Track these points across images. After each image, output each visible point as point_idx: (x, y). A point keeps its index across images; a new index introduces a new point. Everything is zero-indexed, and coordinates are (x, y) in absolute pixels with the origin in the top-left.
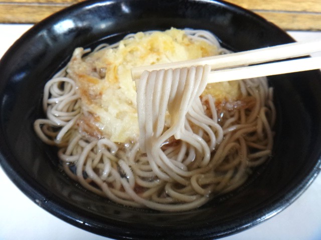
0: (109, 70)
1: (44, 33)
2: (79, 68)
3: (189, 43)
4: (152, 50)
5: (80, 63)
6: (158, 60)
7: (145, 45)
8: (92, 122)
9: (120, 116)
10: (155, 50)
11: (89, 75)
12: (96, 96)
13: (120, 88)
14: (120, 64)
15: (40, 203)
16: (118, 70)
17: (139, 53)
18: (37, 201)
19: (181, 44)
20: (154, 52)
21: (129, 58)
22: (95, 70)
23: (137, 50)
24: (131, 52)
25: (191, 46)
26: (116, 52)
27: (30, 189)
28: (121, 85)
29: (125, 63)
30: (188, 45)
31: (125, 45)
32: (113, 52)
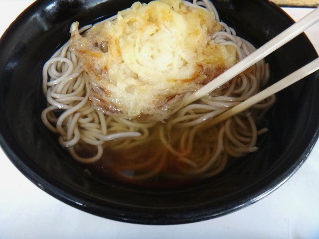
0: (111, 44)
1: (37, 15)
2: (80, 44)
3: (186, 11)
4: (151, 20)
5: (80, 40)
6: (157, 31)
7: (143, 15)
8: (104, 97)
9: (130, 89)
10: (154, 20)
11: (91, 50)
12: (102, 71)
13: (123, 62)
14: (120, 37)
15: (42, 186)
16: (119, 43)
17: (137, 24)
18: (40, 185)
19: (179, 12)
20: (153, 22)
21: (128, 30)
22: (96, 44)
23: (135, 21)
24: (130, 23)
25: (189, 15)
26: (114, 25)
27: (32, 173)
28: (124, 59)
29: (125, 36)
30: (186, 13)
31: (123, 16)
32: (111, 25)
